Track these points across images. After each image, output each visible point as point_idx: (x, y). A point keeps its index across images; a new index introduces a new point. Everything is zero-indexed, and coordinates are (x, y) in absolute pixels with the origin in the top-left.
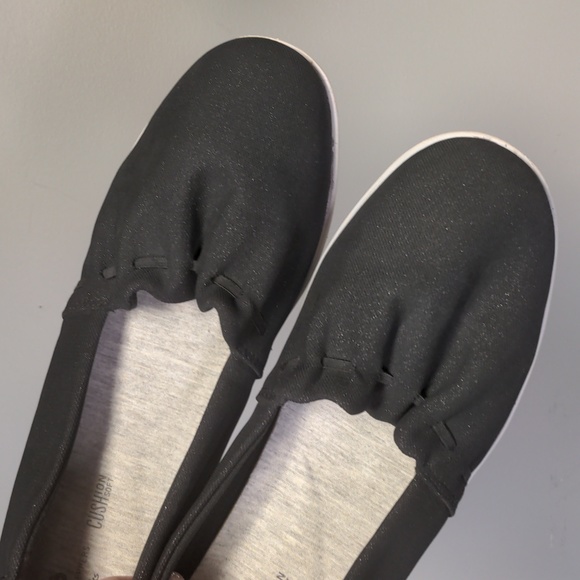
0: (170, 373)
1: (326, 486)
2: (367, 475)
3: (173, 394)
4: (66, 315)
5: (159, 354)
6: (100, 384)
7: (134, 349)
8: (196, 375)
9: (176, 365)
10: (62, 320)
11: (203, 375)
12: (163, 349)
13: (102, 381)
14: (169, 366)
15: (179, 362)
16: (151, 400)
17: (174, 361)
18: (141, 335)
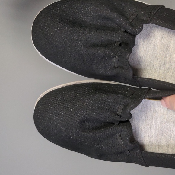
0: (158, 123)
1: (166, 55)
2: (158, 41)
3: (166, 120)
4: (147, 166)
5: (152, 129)
6: (169, 148)
7: (153, 138)
8: (157, 114)
9: (155, 122)
10: (149, 167)
11: (156, 111)
12: (150, 128)
13: (168, 148)
14: (156, 125)
15: (153, 121)
16: (170, 128)
17: (153, 123)
18: (148, 137)
